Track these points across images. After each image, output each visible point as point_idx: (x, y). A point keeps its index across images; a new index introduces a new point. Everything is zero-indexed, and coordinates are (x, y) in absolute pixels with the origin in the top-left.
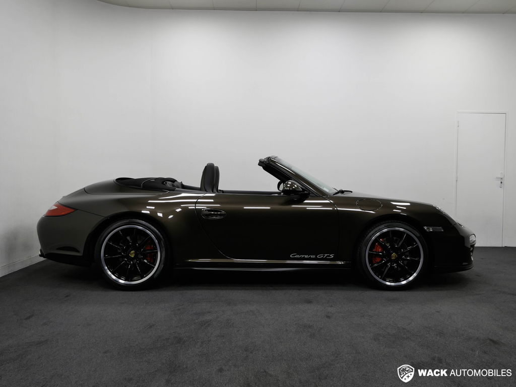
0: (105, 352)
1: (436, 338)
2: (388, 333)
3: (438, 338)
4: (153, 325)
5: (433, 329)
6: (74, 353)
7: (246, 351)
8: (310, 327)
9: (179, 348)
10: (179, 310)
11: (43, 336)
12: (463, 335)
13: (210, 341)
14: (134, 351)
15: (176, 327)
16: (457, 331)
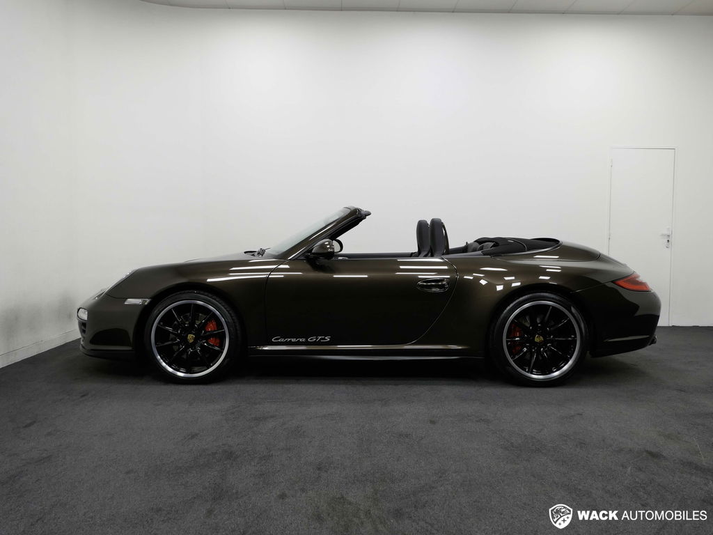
0: (128, 473)
1: (576, 450)
2: (512, 443)
3: (578, 450)
4: (197, 435)
5: (572, 438)
6: (86, 474)
7: (319, 469)
8: (407, 436)
9: (228, 466)
10: (233, 413)
11: (46, 450)
12: (611, 446)
13: (272, 456)
14: (168, 469)
15: (227, 437)
16: (604, 441)
